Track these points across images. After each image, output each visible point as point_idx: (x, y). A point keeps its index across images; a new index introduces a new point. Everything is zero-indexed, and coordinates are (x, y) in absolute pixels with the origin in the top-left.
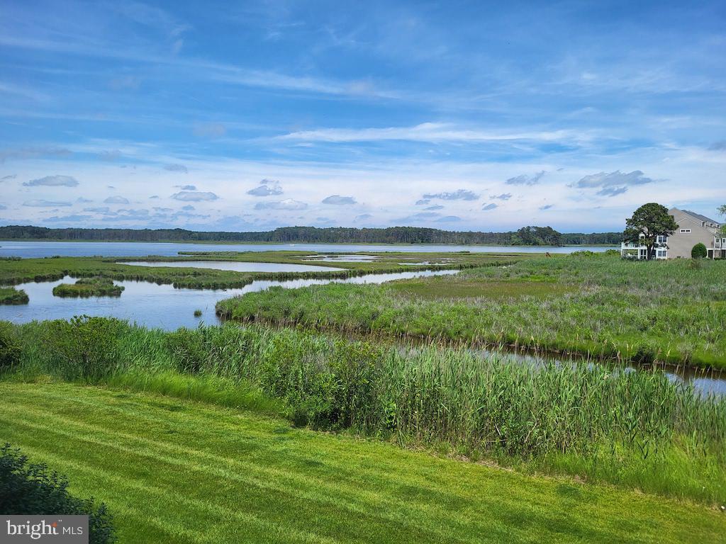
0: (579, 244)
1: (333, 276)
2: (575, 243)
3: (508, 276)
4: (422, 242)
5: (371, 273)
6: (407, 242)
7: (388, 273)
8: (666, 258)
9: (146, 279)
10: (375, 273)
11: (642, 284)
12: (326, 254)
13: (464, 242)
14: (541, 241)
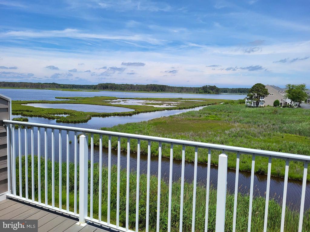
0: (227, 92)
1: (126, 115)
2: (225, 92)
3: (200, 116)
4: (162, 91)
5: (142, 112)
6: (155, 91)
7: (149, 112)
8: (263, 105)
9: (43, 117)
10: (144, 112)
11: (255, 123)
12: (121, 98)
13: (179, 91)
14: (211, 91)
